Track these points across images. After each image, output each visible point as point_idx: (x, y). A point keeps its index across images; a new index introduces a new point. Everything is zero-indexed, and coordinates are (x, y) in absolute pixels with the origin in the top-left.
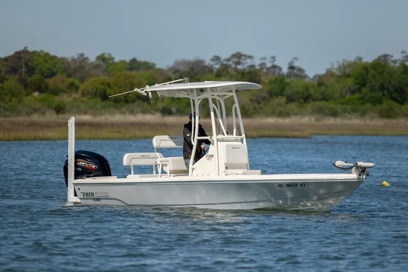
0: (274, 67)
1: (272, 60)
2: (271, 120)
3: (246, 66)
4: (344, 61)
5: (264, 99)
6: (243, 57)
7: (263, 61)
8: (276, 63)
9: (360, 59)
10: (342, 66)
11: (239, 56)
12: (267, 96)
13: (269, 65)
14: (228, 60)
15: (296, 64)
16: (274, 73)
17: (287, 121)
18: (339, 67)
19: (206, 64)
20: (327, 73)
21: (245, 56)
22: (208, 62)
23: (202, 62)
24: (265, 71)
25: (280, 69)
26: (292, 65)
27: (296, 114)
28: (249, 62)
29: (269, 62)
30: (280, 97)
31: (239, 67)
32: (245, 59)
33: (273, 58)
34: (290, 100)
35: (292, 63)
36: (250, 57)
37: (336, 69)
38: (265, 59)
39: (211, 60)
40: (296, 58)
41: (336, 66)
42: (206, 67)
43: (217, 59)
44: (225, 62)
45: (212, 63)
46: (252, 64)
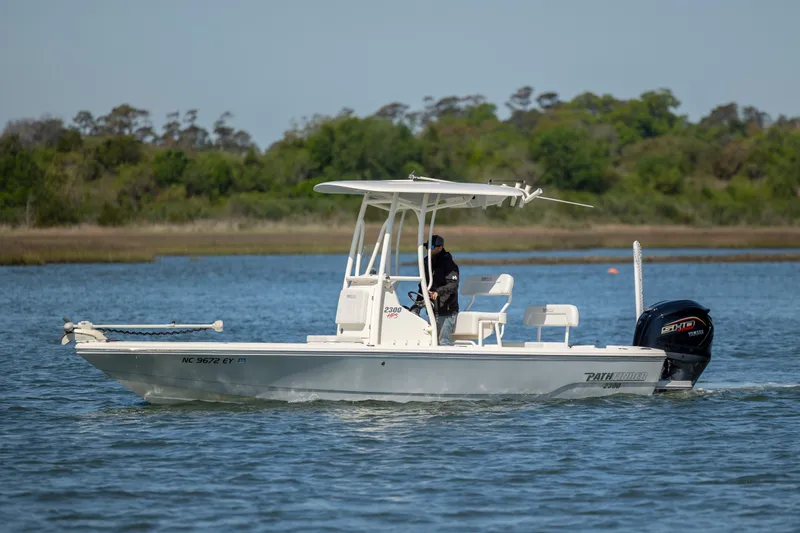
0: (194, 129)
1: (190, 117)
2: (158, 229)
3: (135, 129)
4: (316, 116)
5: (147, 190)
6: (131, 114)
7: (172, 120)
8: (198, 123)
9: (350, 112)
10: (312, 126)
11: (125, 111)
12: (153, 184)
13: (184, 126)
14: (107, 119)
15: (228, 124)
16: (193, 141)
17: (188, 229)
18: (308, 128)
19: (66, 126)
20: (286, 139)
21: (134, 110)
22: (68, 123)
23: (57, 123)
24: (176, 138)
25: (206, 134)
26: (222, 126)
27: (206, 216)
28: (140, 122)
29: (184, 121)
30: (174, 186)
31: (127, 132)
32: (134, 117)
33: (193, 112)
34: (193, 190)
35: (221, 122)
36: (144, 113)
37: (302, 132)
38: (177, 114)
39: (75, 120)
40: (227, 114)
41: (301, 127)
42: (65, 131)
43: (85, 117)
44: (102, 123)
45: (77, 125)
46: (148, 125)
